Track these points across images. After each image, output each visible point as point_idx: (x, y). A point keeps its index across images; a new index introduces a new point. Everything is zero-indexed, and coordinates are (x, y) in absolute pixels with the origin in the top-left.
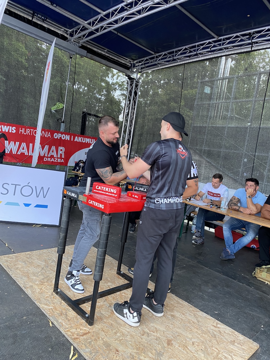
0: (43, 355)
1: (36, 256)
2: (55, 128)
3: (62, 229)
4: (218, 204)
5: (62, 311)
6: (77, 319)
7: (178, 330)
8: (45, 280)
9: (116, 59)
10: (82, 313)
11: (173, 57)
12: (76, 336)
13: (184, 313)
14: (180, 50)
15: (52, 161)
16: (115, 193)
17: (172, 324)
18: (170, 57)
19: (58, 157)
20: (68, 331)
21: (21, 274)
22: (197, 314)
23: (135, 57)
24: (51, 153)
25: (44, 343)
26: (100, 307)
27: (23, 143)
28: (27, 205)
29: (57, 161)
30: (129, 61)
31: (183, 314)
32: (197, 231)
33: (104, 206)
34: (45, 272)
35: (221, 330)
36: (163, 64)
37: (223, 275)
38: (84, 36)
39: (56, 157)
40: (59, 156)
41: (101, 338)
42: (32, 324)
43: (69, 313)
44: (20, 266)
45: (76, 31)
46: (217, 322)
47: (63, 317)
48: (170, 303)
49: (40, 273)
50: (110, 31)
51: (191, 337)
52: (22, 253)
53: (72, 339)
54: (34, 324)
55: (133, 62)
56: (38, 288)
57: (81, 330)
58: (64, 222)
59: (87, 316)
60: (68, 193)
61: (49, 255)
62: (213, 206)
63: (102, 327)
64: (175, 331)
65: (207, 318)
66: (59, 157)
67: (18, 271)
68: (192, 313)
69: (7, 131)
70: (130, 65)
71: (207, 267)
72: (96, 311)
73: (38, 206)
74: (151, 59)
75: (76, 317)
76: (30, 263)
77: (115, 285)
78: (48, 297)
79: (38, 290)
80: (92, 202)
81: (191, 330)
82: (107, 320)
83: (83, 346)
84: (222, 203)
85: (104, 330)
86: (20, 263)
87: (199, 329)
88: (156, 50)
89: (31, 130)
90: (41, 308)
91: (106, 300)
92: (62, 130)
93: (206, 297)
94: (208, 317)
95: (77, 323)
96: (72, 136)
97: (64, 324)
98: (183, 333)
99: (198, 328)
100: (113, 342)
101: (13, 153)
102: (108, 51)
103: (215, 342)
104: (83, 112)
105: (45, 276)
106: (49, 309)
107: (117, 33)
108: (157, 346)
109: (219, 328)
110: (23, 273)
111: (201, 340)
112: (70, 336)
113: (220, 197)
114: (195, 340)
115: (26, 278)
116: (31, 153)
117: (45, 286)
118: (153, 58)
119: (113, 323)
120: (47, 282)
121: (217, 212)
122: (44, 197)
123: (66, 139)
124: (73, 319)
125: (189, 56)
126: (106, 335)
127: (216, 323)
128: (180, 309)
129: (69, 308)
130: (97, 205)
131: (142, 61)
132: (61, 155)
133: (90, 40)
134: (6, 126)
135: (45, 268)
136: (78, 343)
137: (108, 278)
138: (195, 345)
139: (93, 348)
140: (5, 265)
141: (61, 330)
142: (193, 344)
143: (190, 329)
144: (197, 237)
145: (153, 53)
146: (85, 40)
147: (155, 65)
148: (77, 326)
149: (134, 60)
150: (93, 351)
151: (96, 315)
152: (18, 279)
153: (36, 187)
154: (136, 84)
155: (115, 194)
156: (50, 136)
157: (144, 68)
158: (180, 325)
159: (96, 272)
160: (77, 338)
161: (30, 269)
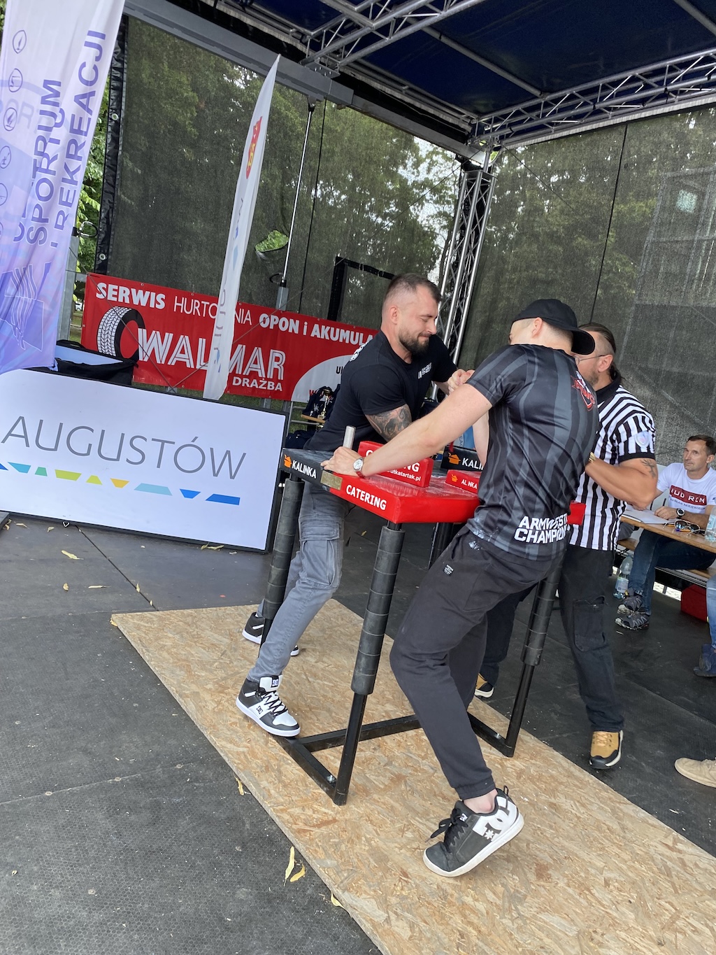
0: (221, 861)
1: (208, 622)
2: (264, 300)
3: (277, 557)
4: (697, 523)
5: (269, 762)
6: (306, 785)
7: (566, 844)
8: (229, 681)
9: (431, 111)
10: (318, 772)
11: (594, 104)
12: (301, 825)
13: (584, 801)
14: (615, 84)
15: (254, 387)
16: (417, 471)
17: (551, 827)
18: (585, 104)
19: (268, 377)
20: (282, 811)
21: (171, 661)
22: (621, 810)
23: (486, 105)
24: (251, 366)
25: (225, 832)
26: (363, 762)
27: (182, 336)
28: (189, 494)
29: (265, 388)
30: (468, 117)
31: (583, 805)
32: (632, 594)
33: (385, 502)
34: (228, 662)
35: (686, 858)
36: (564, 126)
37: (699, 716)
38: (348, 47)
39: (264, 376)
40: (270, 375)
41: (364, 839)
42: (197, 784)
43: (286, 768)
44: (169, 643)
45: (329, 35)
46: (676, 837)
47: (272, 777)
48: (547, 771)
49: (216, 664)
50: (420, 33)
51: (602, 866)
52: (175, 611)
53: (292, 832)
54: (202, 785)
55: (479, 119)
56: (213, 700)
57: (314, 813)
58: (283, 538)
59: (331, 779)
60: (294, 465)
61: (239, 622)
62: (683, 529)
63: (368, 811)
64: (558, 845)
65: (649, 824)
66: (271, 377)
67: (165, 654)
68: (607, 806)
69: (144, 304)
70: (469, 129)
71: (654, 692)
72: (354, 770)
73: (215, 498)
74: (529, 110)
75: (304, 780)
76: (193, 636)
77: (404, 711)
78: (235, 723)
79: (211, 706)
80: (356, 492)
81: (603, 849)
82: (380, 797)
83: (321, 851)
84: (710, 519)
85: (373, 819)
86: (170, 635)
87: (625, 847)
88: (545, 85)
89: (202, 302)
90: (218, 749)
91: (379, 746)
92: (280, 305)
93: (648, 770)
94: (650, 821)
95: (305, 794)
96: (306, 323)
97: (272, 792)
98: (581, 852)
99: (623, 844)
100: (394, 851)
101: (158, 362)
102: (410, 89)
103: (667, 886)
104: (338, 259)
105: (230, 673)
106: (238, 753)
107: (440, 38)
108: (510, 877)
109: (680, 851)
110: (176, 660)
111: (629, 876)
112: (289, 823)
113: (705, 504)
114: (612, 875)
115: (182, 672)
116: (203, 363)
117: (228, 697)
118: (537, 107)
119: (396, 805)
120: (233, 687)
121: (694, 545)
122: (232, 477)
123: (290, 331)
124: (297, 784)
125: (643, 101)
126: (376, 831)
127: (674, 838)
128: (574, 791)
129: (285, 755)
130: (367, 499)
131: (505, 116)
132: (276, 371)
133: (364, 58)
134: (141, 292)
135: (228, 652)
136: (306, 842)
137: (385, 692)
138: (611, 887)
139: (343, 860)
140: (134, 636)
141: (267, 805)
142: (607, 883)
143: (599, 845)
144: (630, 608)
145: (537, 93)
146: (350, 58)
147: (541, 127)
148: (306, 800)
149: (480, 114)
150: (343, 867)
151: (354, 780)
152: (163, 672)
153: (212, 449)
154: (483, 181)
155: (416, 474)
156: (250, 319)
157: (508, 136)
158: (572, 831)
159: (360, 671)
160: (305, 831)
161: (193, 653)
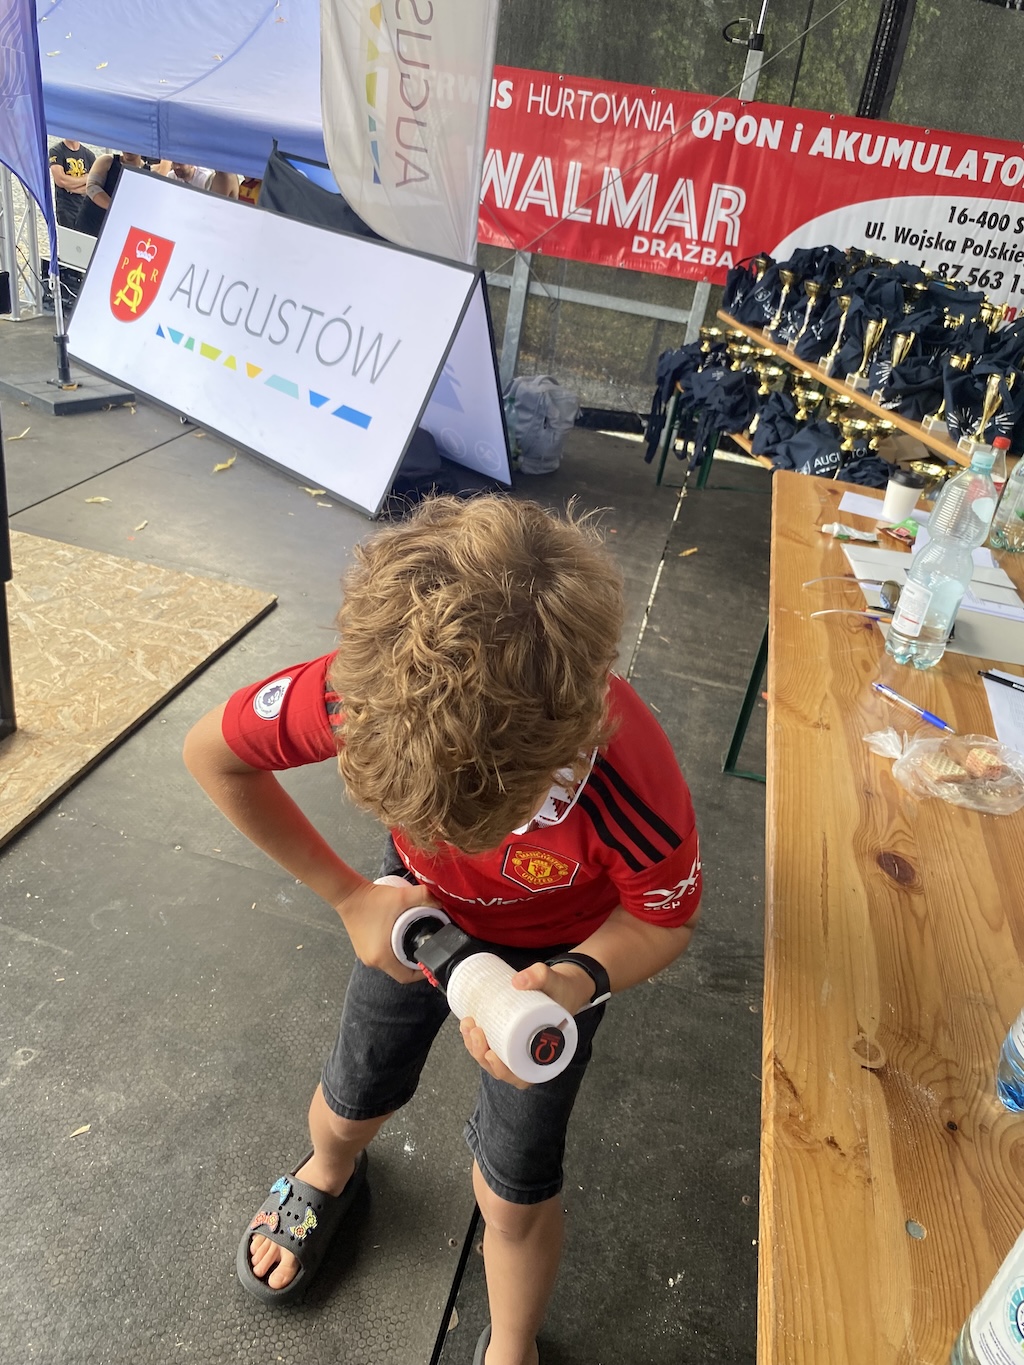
15: (674, 259)
19: (704, 238)
24: (669, 216)
27: (539, 159)
29: (696, 261)
39: (695, 237)
66: (711, 240)
92: (747, 90)
96: (800, 126)
101: (500, 205)
132: (722, 228)
156: (671, 122)
